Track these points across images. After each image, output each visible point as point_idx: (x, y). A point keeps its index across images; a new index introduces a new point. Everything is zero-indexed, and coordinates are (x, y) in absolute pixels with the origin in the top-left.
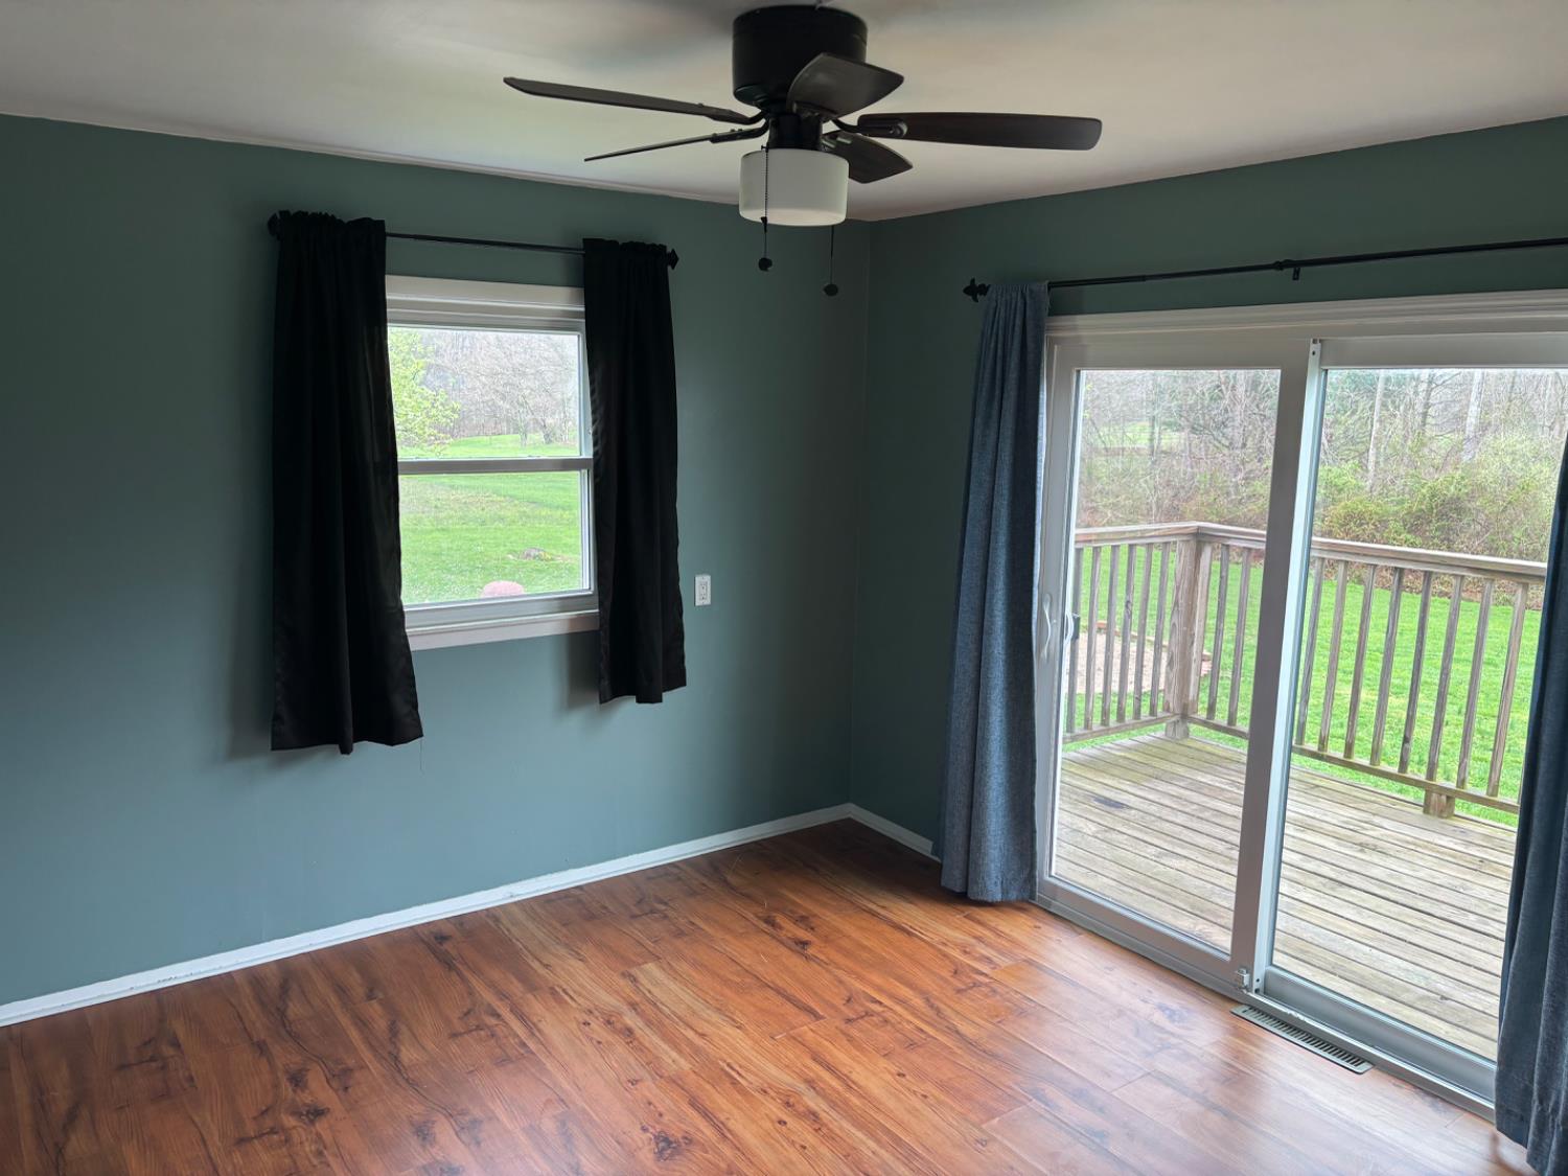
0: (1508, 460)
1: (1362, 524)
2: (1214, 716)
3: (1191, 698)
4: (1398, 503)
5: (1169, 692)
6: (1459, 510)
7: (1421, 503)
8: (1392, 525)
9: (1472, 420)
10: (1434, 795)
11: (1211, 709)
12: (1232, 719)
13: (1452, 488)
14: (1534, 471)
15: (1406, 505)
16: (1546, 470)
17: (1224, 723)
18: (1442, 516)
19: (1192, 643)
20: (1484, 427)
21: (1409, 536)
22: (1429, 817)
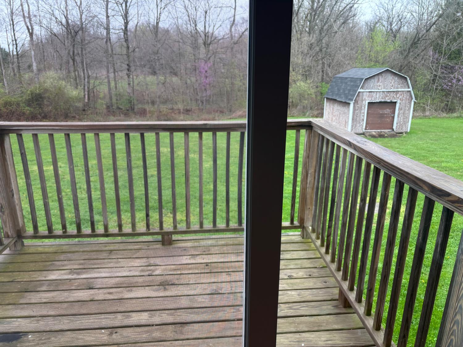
0: (52, 80)
1: (11, 106)
2: (38, 231)
3: (21, 225)
4: (22, 97)
5: (6, 227)
6: (41, 97)
7: (29, 96)
8: (21, 105)
9: (35, 67)
10: (166, 236)
11: (35, 227)
12: (50, 229)
13: (37, 91)
14: (60, 83)
15: (24, 98)
16: (64, 82)
17: (46, 233)
18: (37, 100)
19: (13, 195)
20: (39, 70)
21: (28, 108)
22: (166, 247)
